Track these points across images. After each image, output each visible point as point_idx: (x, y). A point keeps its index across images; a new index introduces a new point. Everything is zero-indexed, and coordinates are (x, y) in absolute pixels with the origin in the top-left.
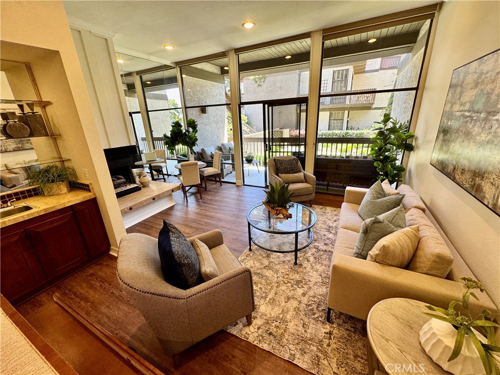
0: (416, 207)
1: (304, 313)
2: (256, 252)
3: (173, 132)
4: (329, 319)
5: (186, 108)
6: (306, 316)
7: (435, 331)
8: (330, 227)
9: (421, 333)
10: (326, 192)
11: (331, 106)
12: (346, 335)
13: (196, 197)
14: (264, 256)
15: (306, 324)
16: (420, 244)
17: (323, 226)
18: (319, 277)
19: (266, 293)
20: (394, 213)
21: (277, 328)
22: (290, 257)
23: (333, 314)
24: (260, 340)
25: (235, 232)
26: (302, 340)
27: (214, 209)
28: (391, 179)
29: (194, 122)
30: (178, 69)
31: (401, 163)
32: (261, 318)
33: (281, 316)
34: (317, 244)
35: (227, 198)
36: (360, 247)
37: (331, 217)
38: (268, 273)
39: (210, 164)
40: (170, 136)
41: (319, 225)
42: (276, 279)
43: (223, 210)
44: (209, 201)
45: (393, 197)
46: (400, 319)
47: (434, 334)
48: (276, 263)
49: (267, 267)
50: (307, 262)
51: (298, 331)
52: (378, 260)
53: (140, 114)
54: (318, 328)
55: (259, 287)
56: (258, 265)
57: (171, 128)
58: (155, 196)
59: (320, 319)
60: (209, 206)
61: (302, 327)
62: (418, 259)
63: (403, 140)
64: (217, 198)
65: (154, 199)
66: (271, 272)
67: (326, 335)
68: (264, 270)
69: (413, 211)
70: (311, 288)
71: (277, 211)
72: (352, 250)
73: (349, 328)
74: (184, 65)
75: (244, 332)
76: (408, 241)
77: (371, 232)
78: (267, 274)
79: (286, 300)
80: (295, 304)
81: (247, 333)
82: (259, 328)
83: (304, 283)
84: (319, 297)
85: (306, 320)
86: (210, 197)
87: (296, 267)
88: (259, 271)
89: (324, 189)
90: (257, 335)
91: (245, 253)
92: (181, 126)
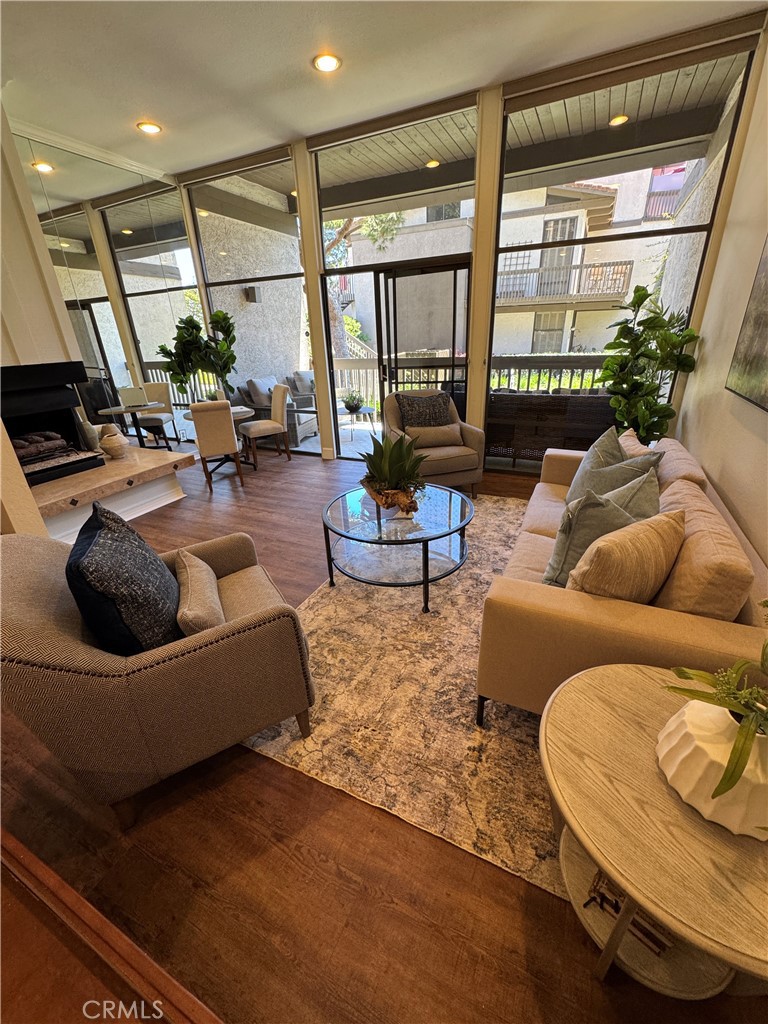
0: (685, 478)
1: (428, 709)
2: (344, 589)
3: (180, 341)
4: (480, 721)
5: (208, 285)
6: (433, 716)
7: (690, 729)
8: (509, 537)
9: (661, 737)
10: (511, 469)
11: (538, 300)
12: (514, 753)
13: (233, 483)
14: (360, 596)
15: (432, 731)
16: (683, 549)
17: (495, 535)
18: (472, 635)
19: (352, 670)
20: (633, 488)
21: (365, 742)
22: (415, 596)
23: (490, 710)
24: (324, 767)
25: (303, 550)
26: (417, 765)
27: (266, 505)
28: (643, 434)
29: (226, 318)
30: (184, 191)
31: (669, 401)
32: (333, 721)
33: (379, 715)
34: (478, 571)
35: (300, 483)
36: (555, 566)
37: (515, 516)
38: (364, 631)
39: (263, 413)
40: (174, 351)
41: (487, 534)
42: (378, 642)
43: (286, 507)
44: (257, 491)
45: (639, 459)
46: (619, 710)
47: (687, 737)
48: (384, 609)
49: (364, 619)
50: (450, 607)
51: (412, 745)
52: (587, 587)
53: (109, 303)
54: (456, 738)
55: (339, 658)
56: (343, 613)
57: (175, 333)
58: (134, 476)
59: (462, 720)
60: (258, 499)
61: (420, 739)
62: (676, 583)
63: (674, 346)
64: (277, 484)
65: (130, 483)
66: (370, 627)
67: (470, 753)
68: (355, 625)
69: (678, 485)
70: (451, 657)
71: (387, 498)
72: (540, 574)
73: (524, 738)
74: (195, 182)
75: (291, 752)
76: (657, 541)
77: (579, 530)
78: (361, 632)
79: (394, 684)
80: (412, 690)
81: (297, 753)
82: (324, 743)
83: (438, 648)
84: (467, 676)
85: (432, 723)
86: (262, 483)
87: (426, 618)
88: (344, 626)
89: (507, 464)
90: (320, 756)
91: (319, 591)
92: (198, 329)
